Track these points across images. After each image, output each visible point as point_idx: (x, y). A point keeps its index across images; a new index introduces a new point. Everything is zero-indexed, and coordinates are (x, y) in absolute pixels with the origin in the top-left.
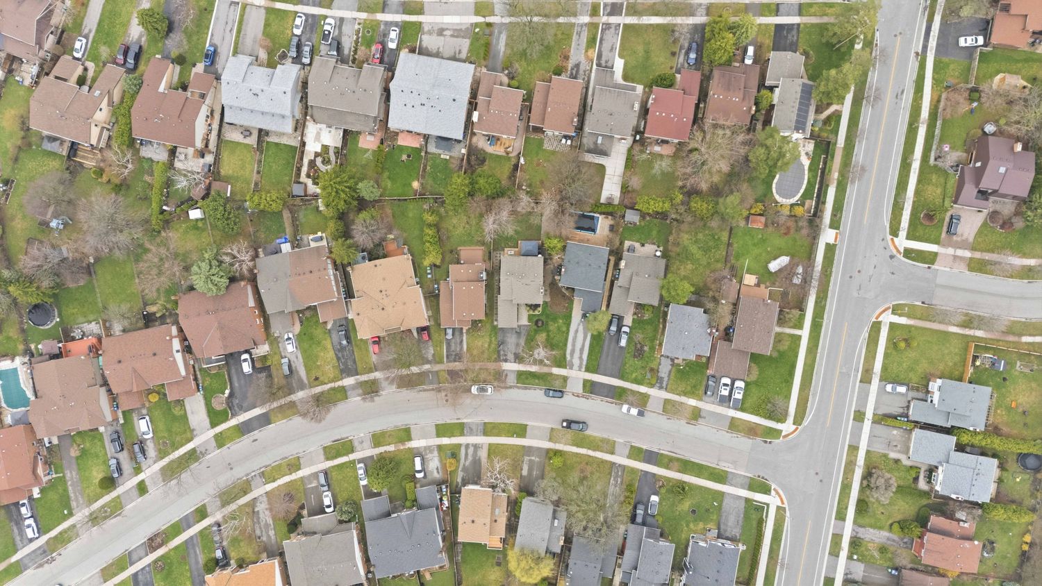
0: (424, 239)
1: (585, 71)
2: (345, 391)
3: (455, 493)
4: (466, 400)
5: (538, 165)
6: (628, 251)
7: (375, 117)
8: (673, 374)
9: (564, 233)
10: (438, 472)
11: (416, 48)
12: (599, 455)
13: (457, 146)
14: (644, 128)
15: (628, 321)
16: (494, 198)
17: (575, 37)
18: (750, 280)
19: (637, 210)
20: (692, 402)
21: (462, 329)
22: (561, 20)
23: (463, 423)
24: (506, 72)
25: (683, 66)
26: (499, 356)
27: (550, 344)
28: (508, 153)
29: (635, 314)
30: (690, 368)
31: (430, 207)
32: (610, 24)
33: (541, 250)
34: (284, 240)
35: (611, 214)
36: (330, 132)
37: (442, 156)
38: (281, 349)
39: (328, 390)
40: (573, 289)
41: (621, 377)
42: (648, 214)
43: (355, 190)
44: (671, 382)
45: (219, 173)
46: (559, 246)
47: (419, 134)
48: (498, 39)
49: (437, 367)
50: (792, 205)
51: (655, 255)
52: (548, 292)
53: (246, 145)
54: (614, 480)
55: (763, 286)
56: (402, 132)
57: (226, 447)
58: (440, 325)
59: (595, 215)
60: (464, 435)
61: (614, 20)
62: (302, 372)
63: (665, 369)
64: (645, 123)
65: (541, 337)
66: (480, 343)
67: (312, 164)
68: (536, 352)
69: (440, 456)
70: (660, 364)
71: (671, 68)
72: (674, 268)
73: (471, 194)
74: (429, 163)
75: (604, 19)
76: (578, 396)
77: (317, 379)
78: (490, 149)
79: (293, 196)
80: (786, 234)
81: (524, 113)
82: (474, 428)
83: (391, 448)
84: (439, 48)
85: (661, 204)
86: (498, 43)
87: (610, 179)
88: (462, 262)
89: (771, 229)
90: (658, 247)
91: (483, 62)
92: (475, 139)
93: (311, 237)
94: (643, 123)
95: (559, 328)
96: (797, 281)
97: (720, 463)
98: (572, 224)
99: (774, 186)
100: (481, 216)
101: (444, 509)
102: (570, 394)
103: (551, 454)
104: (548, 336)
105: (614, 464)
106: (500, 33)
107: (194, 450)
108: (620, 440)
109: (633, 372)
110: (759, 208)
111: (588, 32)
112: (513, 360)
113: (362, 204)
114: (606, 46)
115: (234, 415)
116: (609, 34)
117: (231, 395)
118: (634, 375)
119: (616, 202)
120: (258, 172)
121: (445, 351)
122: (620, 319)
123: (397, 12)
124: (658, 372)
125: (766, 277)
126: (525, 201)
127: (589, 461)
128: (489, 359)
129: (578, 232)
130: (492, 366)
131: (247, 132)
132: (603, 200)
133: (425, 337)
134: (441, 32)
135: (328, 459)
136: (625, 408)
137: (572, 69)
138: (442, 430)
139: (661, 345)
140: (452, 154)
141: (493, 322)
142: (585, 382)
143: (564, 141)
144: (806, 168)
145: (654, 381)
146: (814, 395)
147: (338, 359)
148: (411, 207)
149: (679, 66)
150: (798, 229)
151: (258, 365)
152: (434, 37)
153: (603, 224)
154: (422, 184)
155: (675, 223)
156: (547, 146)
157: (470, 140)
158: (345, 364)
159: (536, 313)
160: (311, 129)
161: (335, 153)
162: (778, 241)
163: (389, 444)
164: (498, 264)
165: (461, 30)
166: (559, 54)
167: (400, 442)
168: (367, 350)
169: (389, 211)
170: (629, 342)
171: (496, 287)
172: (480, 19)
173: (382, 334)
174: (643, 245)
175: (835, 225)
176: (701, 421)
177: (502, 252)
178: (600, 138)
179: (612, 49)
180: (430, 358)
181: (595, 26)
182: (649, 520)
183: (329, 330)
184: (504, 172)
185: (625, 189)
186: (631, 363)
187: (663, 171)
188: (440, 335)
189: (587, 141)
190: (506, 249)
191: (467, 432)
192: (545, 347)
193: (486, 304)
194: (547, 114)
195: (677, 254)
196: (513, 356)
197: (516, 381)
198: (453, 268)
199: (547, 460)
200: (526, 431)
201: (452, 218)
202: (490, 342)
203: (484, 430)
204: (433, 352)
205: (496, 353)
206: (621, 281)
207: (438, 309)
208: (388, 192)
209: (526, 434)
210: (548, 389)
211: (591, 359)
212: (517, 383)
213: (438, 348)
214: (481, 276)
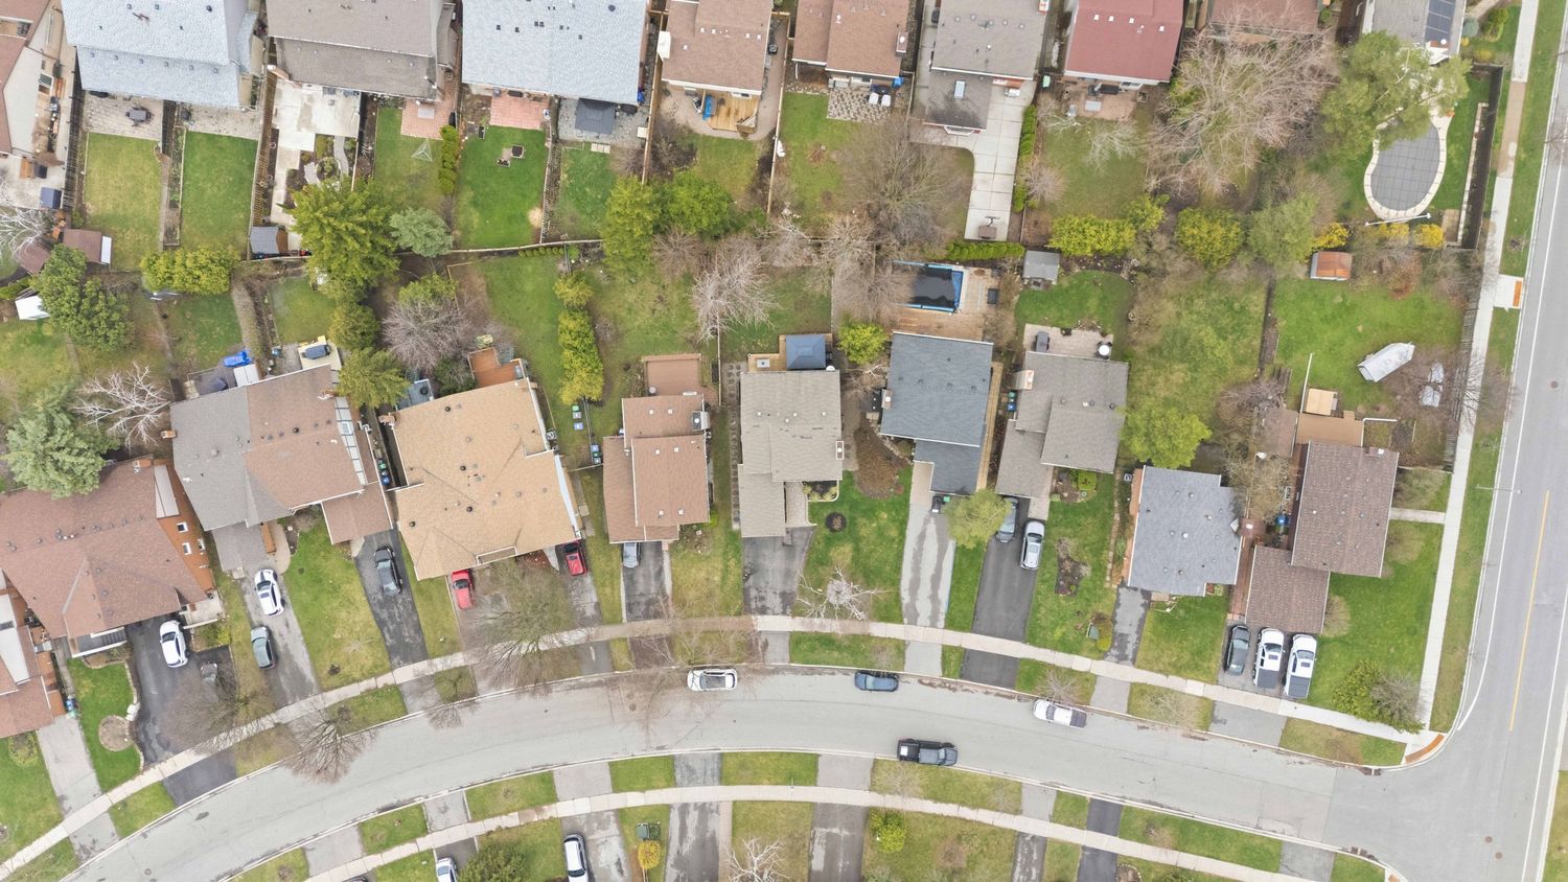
0: (561, 340)
2: (401, 696)
4: (675, 703)
5: (817, 157)
6: (1034, 347)
7: (431, 60)
8: (1148, 626)
9: (886, 311)
10: (621, 871)
12: (984, 816)
13: (628, 122)
14: (1061, 60)
15: (1040, 508)
16: (717, 238)
18: (1320, 401)
19: (1052, 250)
20: (1195, 688)
21: (659, 544)
23: (672, 758)
26: (747, 601)
27: (865, 572)
28: (745, 134)
29: (1055, 491)
30: (1188, 610)
31: (573, 268)
33: (833, 355)
34: (241, 360)
35: (992, 264)
36: (333, 103)
37: (594, 148)
38: (250, 607)
39: (362, 695)
40: (910, 442)
41: (1030, 638)
42: (1080, 261)
43: (387, 234)
44: (1145, 643)
45: (82, 210)
46: (876, 342)
47: (537, 99)
49: (608, 633)
50: (1412, 224)
51: (1098, 355)
52: (853, 451)
53: (141, 143)
54: (1023, 872)
55: (1349, 415)
56: (499, 94)
57: (137, 834)
58: (607, 537)
59: (954, 268)
60: (676, 785)
62: (301, 658)
63: (1129, 616)
64: (1062, 49)
65: (843, 553)
66: (703, 574)
67: (296, 179)
68: (831, 588)
69: (622, 834)
70: (1117, 604)
72: (1141, 382)
73: (660, 229)
74: (565, 166)
76: (930, 685)
77: (334, 671)
78: (703, 127)
79: (255, 256)
80: (1398, 291)
81: (779, 40)
82: (698, 766)
83: (512, 820)
85: (1113, 233)
87: (984, 182)
88: (652, 390)
89: (1365, 282)
90: (1104, 335)
92: (667, 105)
93: (303, 348)
94: (1056, 49)
95: (881, 532)
96: (1431, 398)
97: (1266, 824)
98: (905, 291)
99: (1367, 180)
100: (689, 280)
102: (914, 681)
103: (877, 822)
104: (857, 550)
105: (1021, 835)
107: (66, 843)
108: (1031, 780)
109: (1055, 625)
110: (1339, 234)
112: (779, 609)
113: (411, 266)
115: (150, 761)
117: (143, 716)
118: (1058, 633)
119: (1002, 235)
120: (173, 205)
121: (623, 595)
122: (1022, 505)
124: (1115, 622)
125: (1355, 392)
126: (788, 230)
127: (964, 832)
128: (725, 609)
129: (917, 309)
130: (729, 623)
131: (141, 114)
132: (970, 233)
133: (575, 564)
135: (369, 851)
136: (1042, 707)
138: (624, 775)
139: (1118, 560)
140: (618, 142)
141: (729, 525)
142: (947, 652)
143: (874, 98)
144: (1443, 135)
146: (1478, 661)
147: (381, 624)
148: (530, 269)
150: (1429, 279)
151: (199, 646)
153: (973, 288)
154: (550, 214)
155: (1142, 277)
156: (835, 112)
158: (396, 634)
159: (828, 498)
160: (290, 101)
161: (347, 152)
162: (1383, 310)
163: (507, 813)
164: (734, 392)
167: (531, 806)
168: (445, 601)
169: (479, 282)
170: (1044, 558)
171: (732, 443)
173: (476, 565)
174: (1067, 333)
175: (1514, 263)
176: (1214, 729)
177: (743, 365)
178: (960, 85)
180: (590, 611)
183: (357, 559)
184: (737, 178)
185: (1022, 203)
186: (1052, 604)
187: (1113, 153)
188: (610, 559)
189: (929, 93)
190: (752, 357)
191: (683, 776)
192: (852, 579)
193: (710, 485)
194: (833, 34)
195: (1152, 351)
196: (778, 600)
197: (787, 656)
198: (630, 406)
199: (867, 836)
200: (816, 770)
201: (623, 291)
202: (726, 570)
203: (721, 770)
204: (595, 600)
205: (740, 594)
206: (1025, 418)
207: (601, 501)
208: (473, 237)
209: (816, 776)
210: (863, 672)
211: (959, 599)
212: (791, 661)
213: (608, 590)
214: (697, 421)
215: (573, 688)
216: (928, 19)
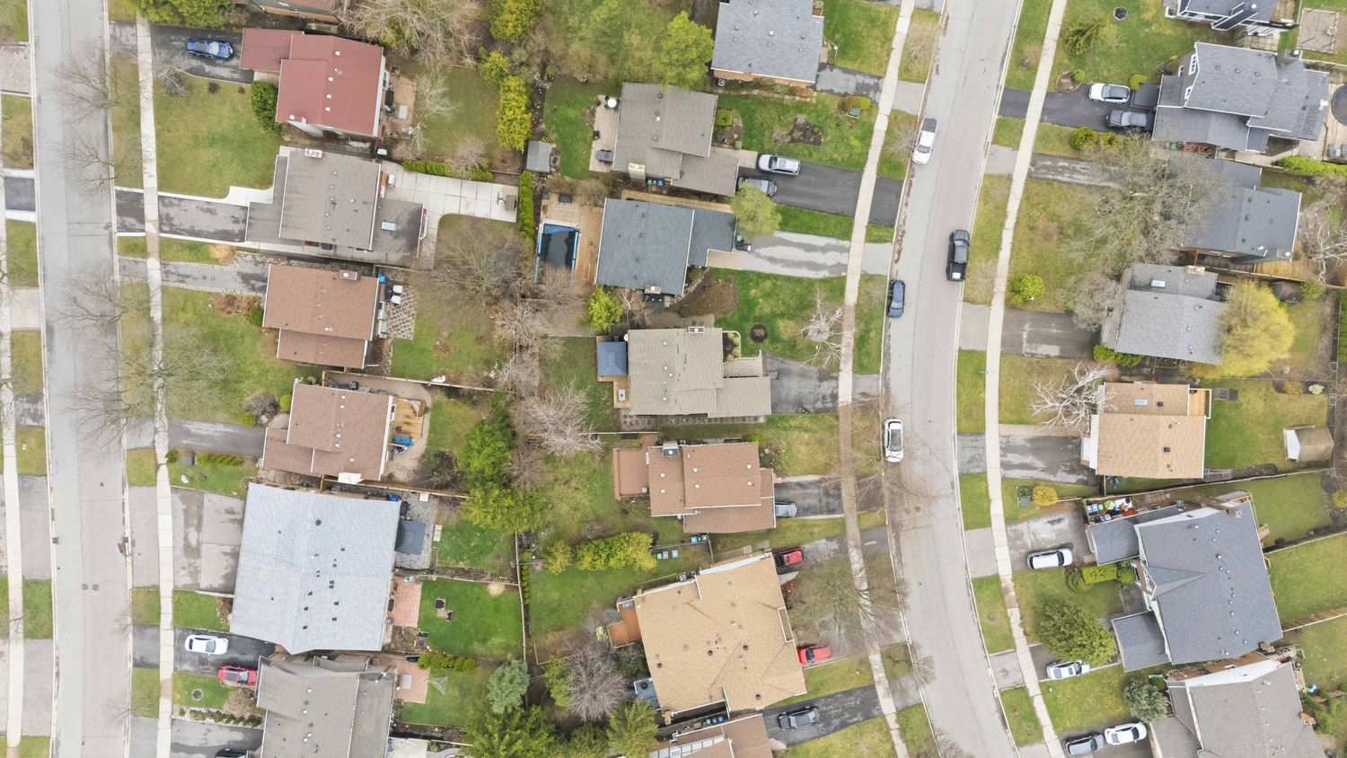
0: (601, 568)
1: (257, 263)
2: (907, 708)
3: (1100, 486)
4: (914, 472)
5: (446, 348)
6: (608, 163)
7: (362, 677)
8: (849, 66)
9: (578, 290)
10: (1059, 520)
11: (224, 600)
12: (1013, 206)
13: (416, 509)
14: (364, 140)
15: (747, 158)
16: (514, 434)
17: (190, 286)
19: (526, 148)
20: (903, 25)
21: (777, 486)
22: (157, 314)
23: (961, 475)
24: (264, 419)
25: (235, 69)
26: (826, 410)
27: (802, 308)
28: (426, 410)
29: (733, 146)
30: (836, 31)
31: (539, 558)
32: (160, 216)
33: (616, 336)
35: (538, 198)
37: (437, 539)
39: (905, 741)
40: (691, 269)
41: (857, 168)
42: (535, 123)
43: (509, 717)
44: (864, 68)
46: (604, 298)
47: (395, 587)
48: (201, 437)
51: (616, 109)
52: (698, 319)
54: (1062, 174)
56: (391, 619)
58: (770, 531)
59: (541, 231)
60: (985, 473)
61: (151, 210)
63: (839, 81)
64: (355, 138)
65: (785, 328)
66: (803, 449)
68: (815, 338)
69: (1027, 519)
70: (831, 92)
71: (242, 91)
72: (640, 71)
73: (506, 483)
74: (452, 563)
75: (151, 228)
76: (899, 253)
78: (419, 445)
81: (346, 380)
82: (968, 454)
83: (1014, 614)
84: (225, 554)
85: (511, 95)
86: (210, 438)
87: (467, 206)
88: (644, 490)
90: (599, 103)
91: (248, 465)
92: (401, 476)
94: (355, 144)
95: (767, 295)
98: (561, 273)
100: (550, 459)
101: (1130, 505)
102: (896, 267)
103: (1018, 299)
104: (782, 315)
105: (1030, 175)
106: (188, 434)
108: (982, 166)
109: (848, 145)
111: (179, 260)
112: (833, 383)
113: (538, 696)
114: (204, 222)
116: (181, 218)
118: (855, 142)
119: (513, 191)
121: (820, 517)
122: (744, 174)
123: (157, 638)
124: (846, 94)
126: (509, 373)
127: (1027, 225)
128: (833, 429)
129: (576, 264)
130: (845, 426)
132: (511, 217)
133: (793, 558)
134: (192, 551)
135: (1040, 737)
136: (919, 157)
137: (253, 288)
138: (976, 517)
139: (792, 91)
140: (433, 518)
141: (761, 426)
142: (870, 239)
143: (395, 299)
145: (865, 102)
147: (844, 725)
149: (236, 76)
152: (203, 563)
153: (558, 215)
154: (494, 577)
155: (550, 71)
156: (408, 333)
157: (403, 484)
158: (853, 712)
159: (738, 340)
161: (440, 750)
163: (1008, 619)
164: (646, 420)
165: (186, 512)
166: (224, 315)
167: (1002, 597)
168: (825, 670)
169: (551, 638)
170: (790, 155)
171: (690, 423)
172: (163, 474)
173: (794, 642)
174: (597, 134)
176: (939, 8)
177: (623, 413)
178: (385, 226)
179: (210, 211)
180: (834, 545)
181: (165, 246)
182: (1139, 100)
183: (788, 745)
184: (464, 416)
185: (485, 172)
186: (830, 149)
187: (444, 95)
188: (789, 528)
189: (392, 253)
190: (617, 405)
191: (977, 467)
192: (807, 320)
193: (726, 441)
194: (341, 335)
195: (613, 62)
196: (825, 384)
197: (875, 376)
198: (658, 509)
199: (1030, 307)
200: (973, 352)
201: (559, 514)
202: (799, 428)
203: (972, 434)
204: (824, 541)
205: (820, 416)
206: (670, 172)
207: (739, 535)
208: (513, 643)
209: (977, 352)
210: (888, 311)
211: (824, 229)
212: (878, 372)
213: (816, 530)
214: (671, 452)
215: (900, 561)
216: (330, 253)
